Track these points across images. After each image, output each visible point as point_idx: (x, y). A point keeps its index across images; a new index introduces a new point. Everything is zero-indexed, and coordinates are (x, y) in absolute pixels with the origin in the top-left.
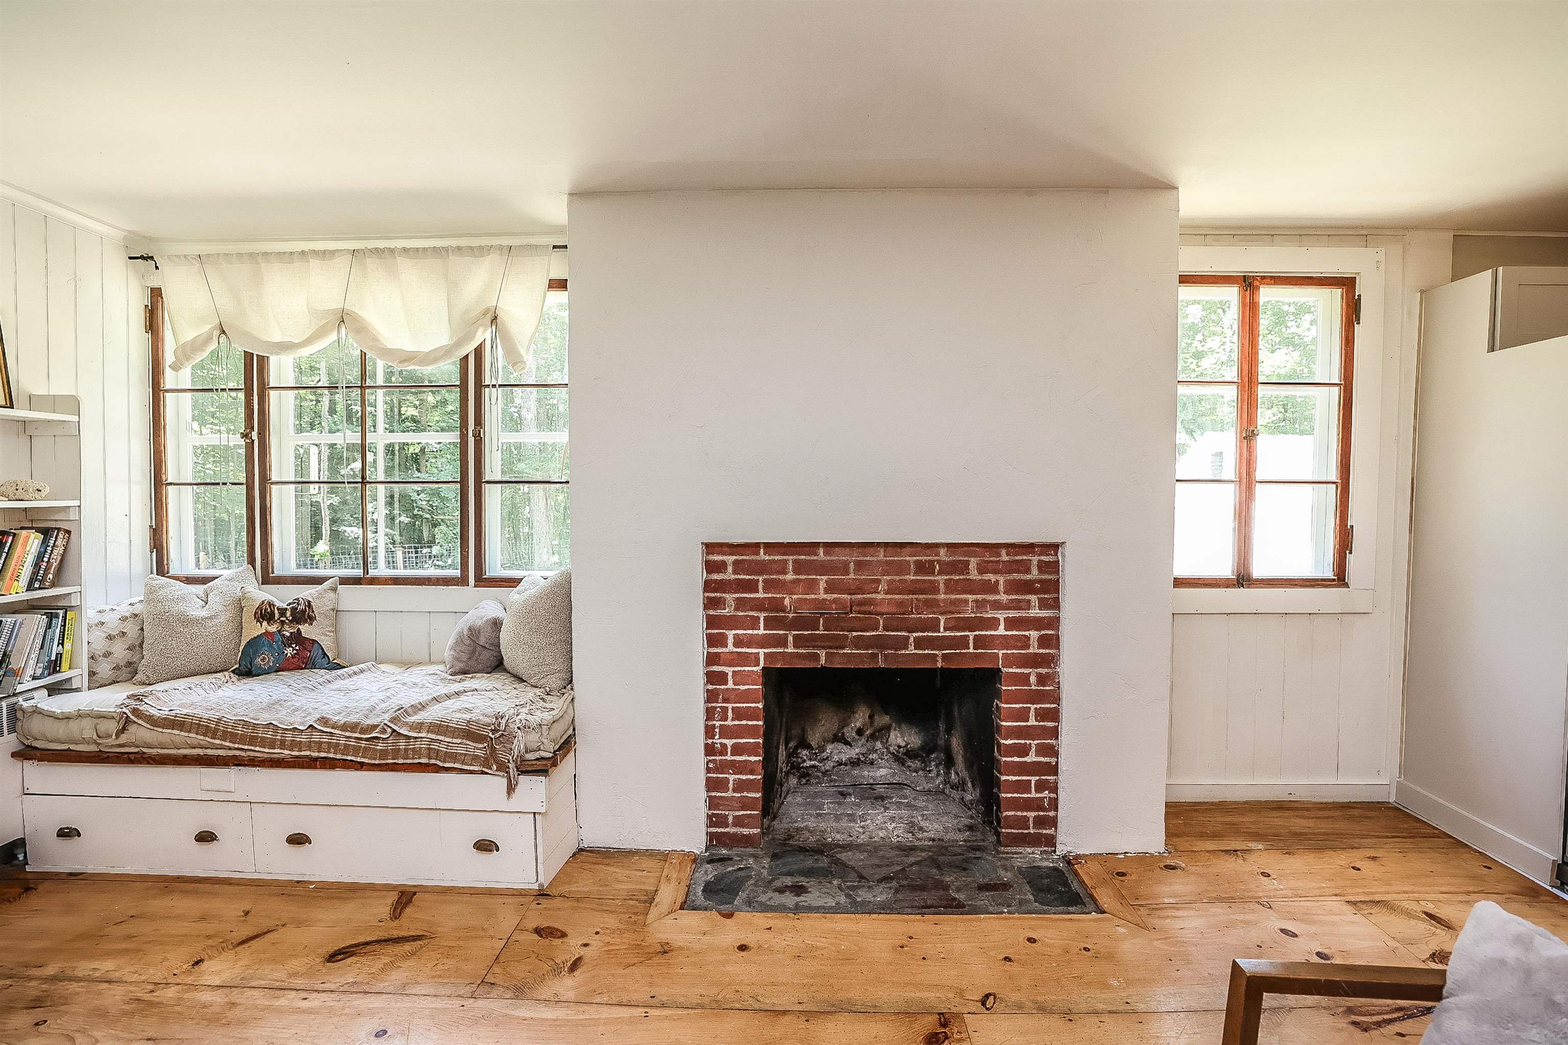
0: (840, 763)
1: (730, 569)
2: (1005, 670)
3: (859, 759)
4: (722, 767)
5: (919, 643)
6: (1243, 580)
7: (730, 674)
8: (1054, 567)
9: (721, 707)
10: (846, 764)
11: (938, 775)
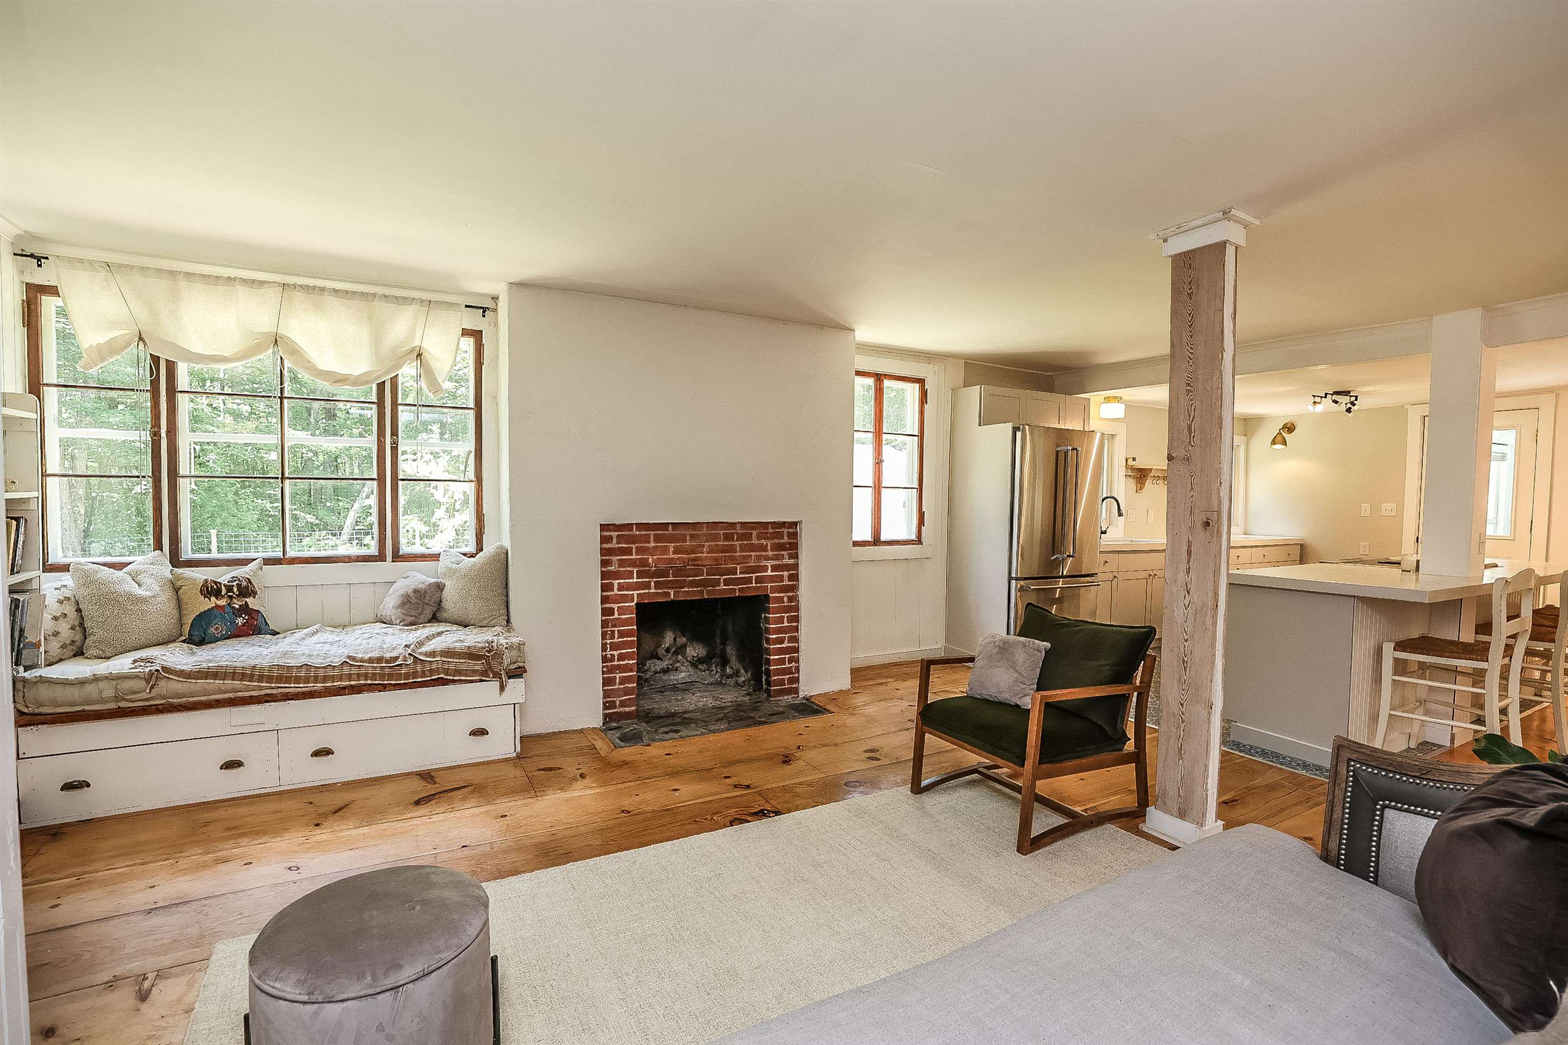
0: (656, 672)
1: (615, 541)
2: (770, 595)
3: (668, 668)
4: (612, 670)
5: (727, 582)
6: (876, 541)
7: (616, 609)
8: (794, 535)
9: (610, 631)
10: (660, 673)
11: (717, 672)
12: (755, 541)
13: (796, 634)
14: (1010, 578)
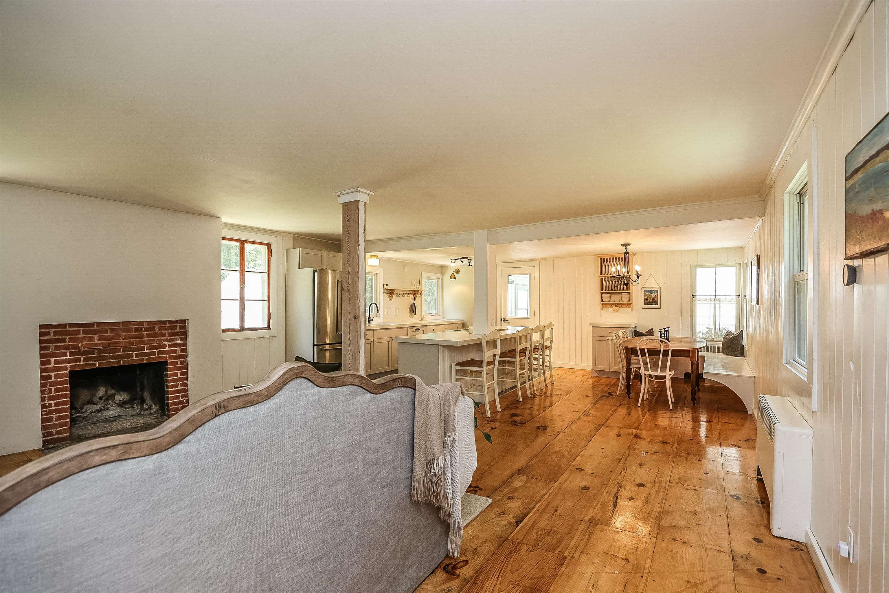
0: (92, 412)
1: (52, 334)
2: (168, 361)
3: (101, 409)
4: (50, 412)
5: (137, 355)
6: (242, 329)
7: (53, 375)
8: (185, 327)
9: (48, 389)
10: (94, 412)
11: (138, 408)
12: (157, 331)
13: (186, 382)
14: (314, 345)
